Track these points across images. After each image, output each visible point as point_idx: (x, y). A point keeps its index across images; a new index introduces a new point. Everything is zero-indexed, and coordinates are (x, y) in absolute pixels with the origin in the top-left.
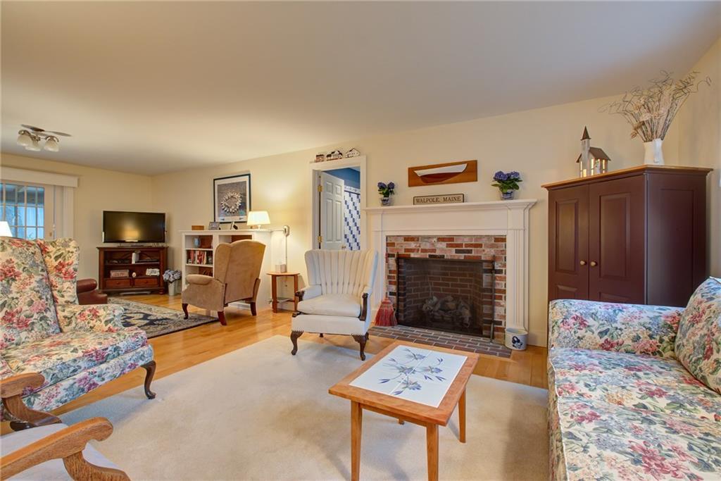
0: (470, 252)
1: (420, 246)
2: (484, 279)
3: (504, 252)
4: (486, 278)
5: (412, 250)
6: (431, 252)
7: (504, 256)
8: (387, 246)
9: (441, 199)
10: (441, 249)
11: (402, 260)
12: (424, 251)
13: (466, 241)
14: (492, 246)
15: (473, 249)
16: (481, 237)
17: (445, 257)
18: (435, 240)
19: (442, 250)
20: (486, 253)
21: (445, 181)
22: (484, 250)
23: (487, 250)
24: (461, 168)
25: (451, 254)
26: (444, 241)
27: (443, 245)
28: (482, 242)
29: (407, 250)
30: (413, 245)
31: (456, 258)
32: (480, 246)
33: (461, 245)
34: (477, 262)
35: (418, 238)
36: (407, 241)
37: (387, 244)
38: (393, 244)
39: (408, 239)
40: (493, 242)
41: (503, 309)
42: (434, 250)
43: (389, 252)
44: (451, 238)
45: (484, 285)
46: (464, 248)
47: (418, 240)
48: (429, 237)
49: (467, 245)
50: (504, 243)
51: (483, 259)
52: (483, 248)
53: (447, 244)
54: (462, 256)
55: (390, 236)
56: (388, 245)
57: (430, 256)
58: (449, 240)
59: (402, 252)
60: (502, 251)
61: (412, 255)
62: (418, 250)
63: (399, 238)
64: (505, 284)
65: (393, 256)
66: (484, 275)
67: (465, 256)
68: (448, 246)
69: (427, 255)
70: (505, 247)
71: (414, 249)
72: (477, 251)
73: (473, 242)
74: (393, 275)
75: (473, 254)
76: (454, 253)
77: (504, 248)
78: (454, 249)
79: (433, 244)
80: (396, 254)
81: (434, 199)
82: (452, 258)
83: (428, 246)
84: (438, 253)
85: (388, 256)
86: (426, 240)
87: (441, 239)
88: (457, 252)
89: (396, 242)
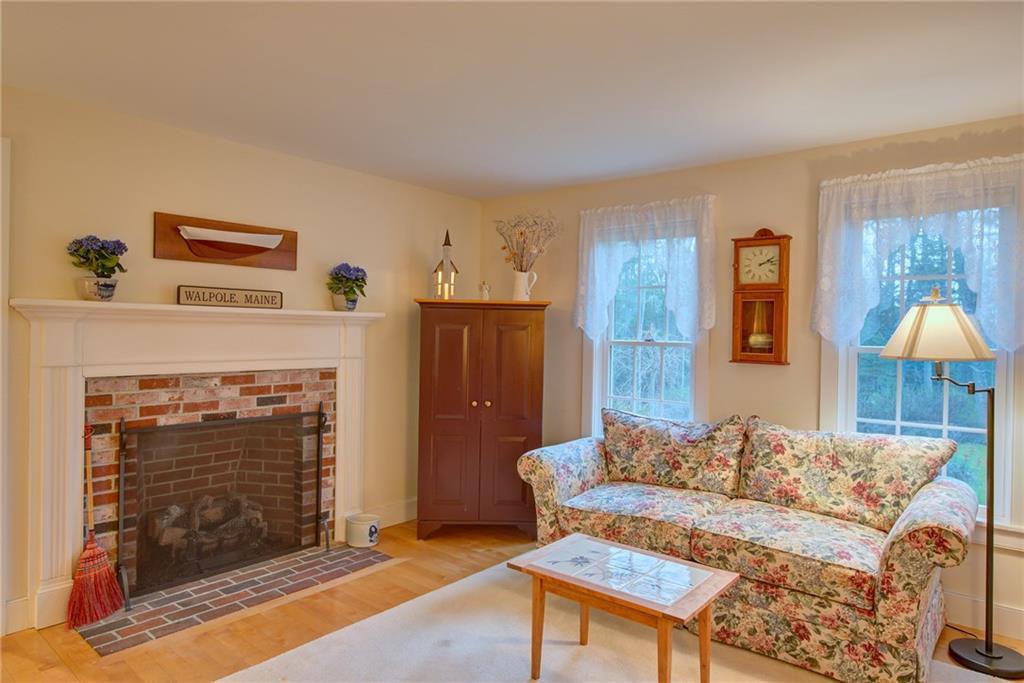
0: (282, 400)
1: (181, 399)
2: (304, 446)
3: (333, 395)
4: (308, 443)
5: (161, 410)
6: (208, 408)
7: (332, 402)
8: (87, 405)
9: (240, 297)
10: (230, 400)
11: (135, 438)
12: (192, 407)
13: (277, 380)
14: (317, 387)
15: (288, 394)
16: (300, 372)
17: (238, 417)
18: (217, 381)
19: (232, 401)
20: (308, 401)
21: (242, 260)
22: (304, 396)
23: (310, 394)
24: (273, 241)
25: (249, 408)
26: (235, 384)
27: (233, 392)
28: (302, 380)
29: (145, 411)
30: (163, 397)
31: (259, 415)
32: (298, 387)
33: (267, 389)
34: (296, 416)
35: (177, 380)
36: (150, 387)
37: (88, 399)
38: (105, 400)
39: (148, 383)
40: (318, 379)
41: (331, 489)
42: (215, 405)
43: (93, 421)
44: (249, 377)
45: (304, 456)
46: (273, 395)
47: (177, 385)
48: (203, 377)
49: (279, 388)
50: (332, 381)
51: (303, 411)
52: (303, 392)
53: (241, 389)
54: (268, 410)
55: (96, 380)
56: (90, 401)
57: (206, 418)
58: (244, 380)
59: (134, 416)
60: (330, 394)
61: (162, 420)
62: (177, 407)
63: (126, 381)
64: (335, 448)
65: (106, 429)
66: (305, 439)
67: (274, 410)
68: (244, 392)
69: (197, 417)
70: (335, 388)
71: (167, 407)
72: (295, 399)
73: (288, 382)
74: (103, 479)
75: (289, 404)
76: (254, 406)
77: (332, 390)
78: (254, 398)
79: (212, 392)
80: (114, 423)
81: (223, 296)
82: (252, 415)
83: (201, 397)
84: (222, 409)
85: (91, 430)
86: (196, 383)
87: (229, 379)
88: (261, 402)
89: (114, 394)
